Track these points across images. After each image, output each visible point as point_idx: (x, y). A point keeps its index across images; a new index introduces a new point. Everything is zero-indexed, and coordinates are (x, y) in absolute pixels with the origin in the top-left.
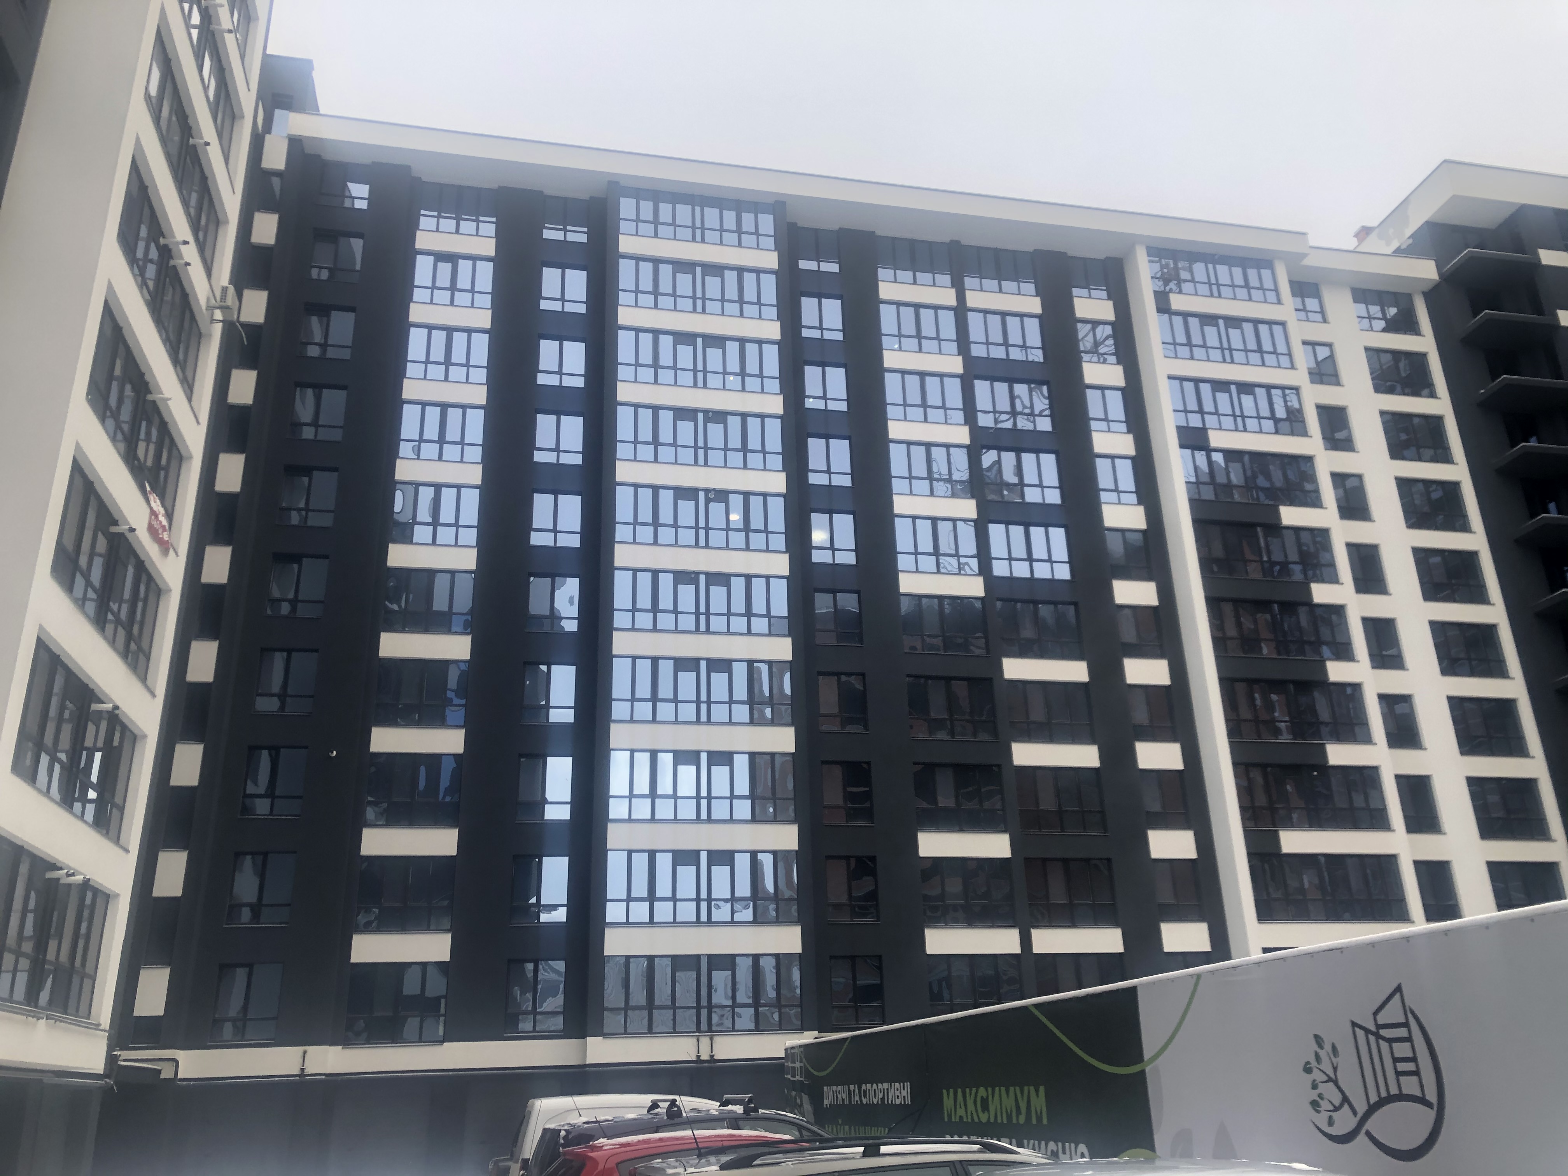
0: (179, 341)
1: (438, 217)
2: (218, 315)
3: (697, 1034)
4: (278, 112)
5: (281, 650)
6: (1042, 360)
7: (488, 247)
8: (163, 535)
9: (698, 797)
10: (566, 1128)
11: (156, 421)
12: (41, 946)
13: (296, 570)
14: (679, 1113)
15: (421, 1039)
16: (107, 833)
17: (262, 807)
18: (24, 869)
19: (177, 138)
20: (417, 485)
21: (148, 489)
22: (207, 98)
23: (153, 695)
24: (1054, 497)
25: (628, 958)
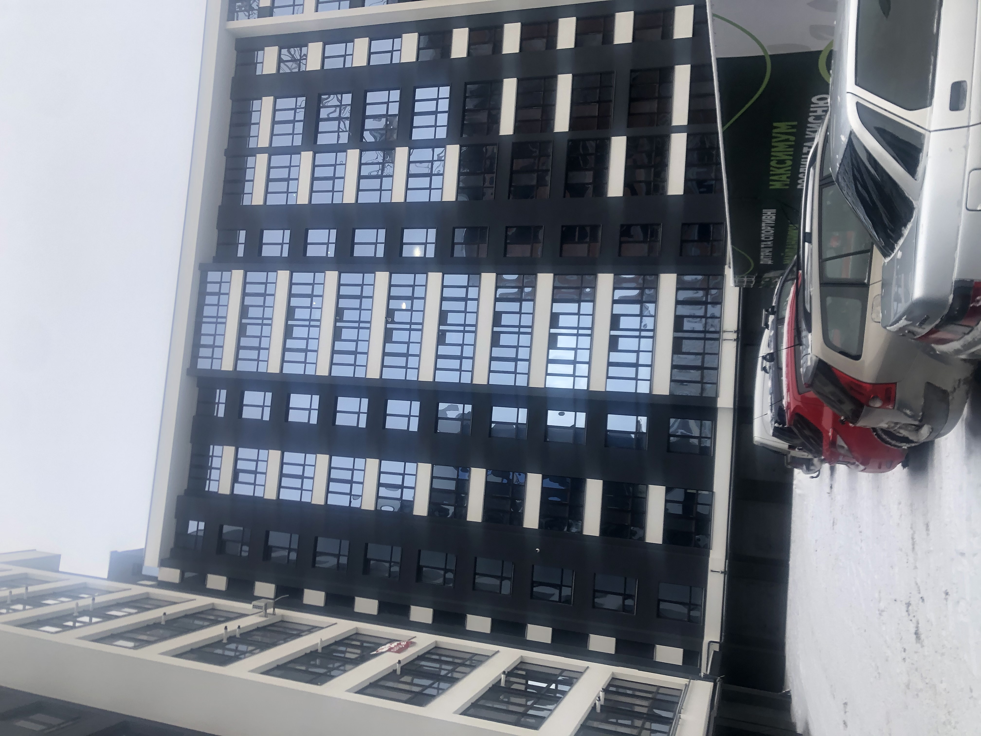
0: (286, 633)
1: (210, 480)
2: (270, 611)
3: (721, 340)
4: (144, 572)
5: (474, 578)
6: (304, 98)
7: (229, 451)
8: (403, 645)
9: (578, 335)
10: (773, 423)
11: (333, 647)
12: (639, 716)
13: (426, 569)
14: (771, 354)
15: (710, 505)
16: (577, 678)
17: (567, 592)
18: (596, 724)
19: (161, 631)
20: (378, 497)
21: (375, 652)
22: (136, 613)
23: (498, 652)
24: (395, 95)
25: (672, 381)
